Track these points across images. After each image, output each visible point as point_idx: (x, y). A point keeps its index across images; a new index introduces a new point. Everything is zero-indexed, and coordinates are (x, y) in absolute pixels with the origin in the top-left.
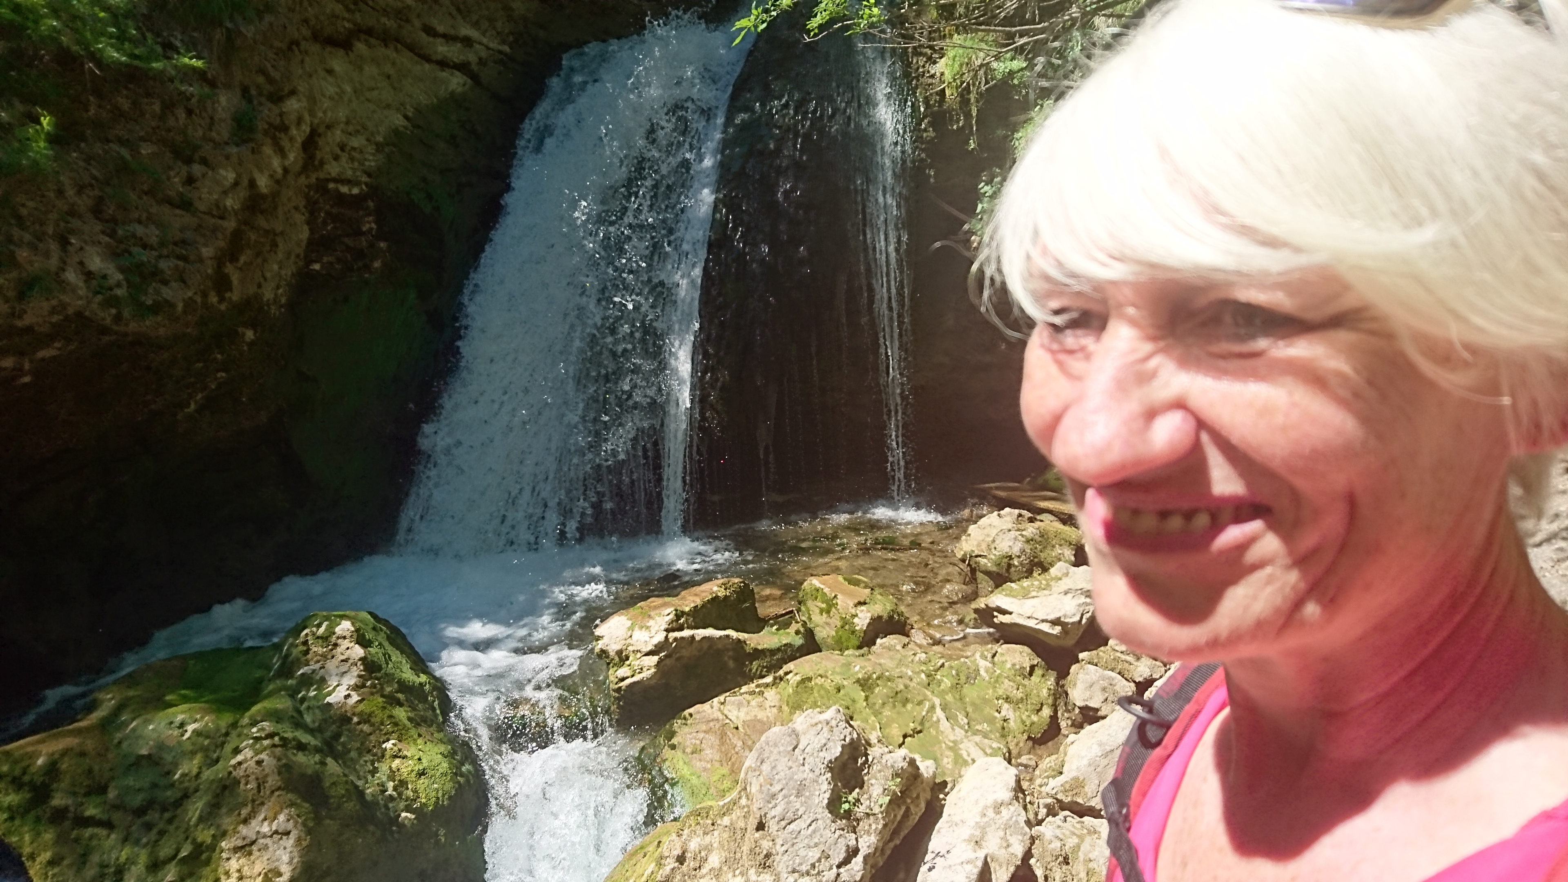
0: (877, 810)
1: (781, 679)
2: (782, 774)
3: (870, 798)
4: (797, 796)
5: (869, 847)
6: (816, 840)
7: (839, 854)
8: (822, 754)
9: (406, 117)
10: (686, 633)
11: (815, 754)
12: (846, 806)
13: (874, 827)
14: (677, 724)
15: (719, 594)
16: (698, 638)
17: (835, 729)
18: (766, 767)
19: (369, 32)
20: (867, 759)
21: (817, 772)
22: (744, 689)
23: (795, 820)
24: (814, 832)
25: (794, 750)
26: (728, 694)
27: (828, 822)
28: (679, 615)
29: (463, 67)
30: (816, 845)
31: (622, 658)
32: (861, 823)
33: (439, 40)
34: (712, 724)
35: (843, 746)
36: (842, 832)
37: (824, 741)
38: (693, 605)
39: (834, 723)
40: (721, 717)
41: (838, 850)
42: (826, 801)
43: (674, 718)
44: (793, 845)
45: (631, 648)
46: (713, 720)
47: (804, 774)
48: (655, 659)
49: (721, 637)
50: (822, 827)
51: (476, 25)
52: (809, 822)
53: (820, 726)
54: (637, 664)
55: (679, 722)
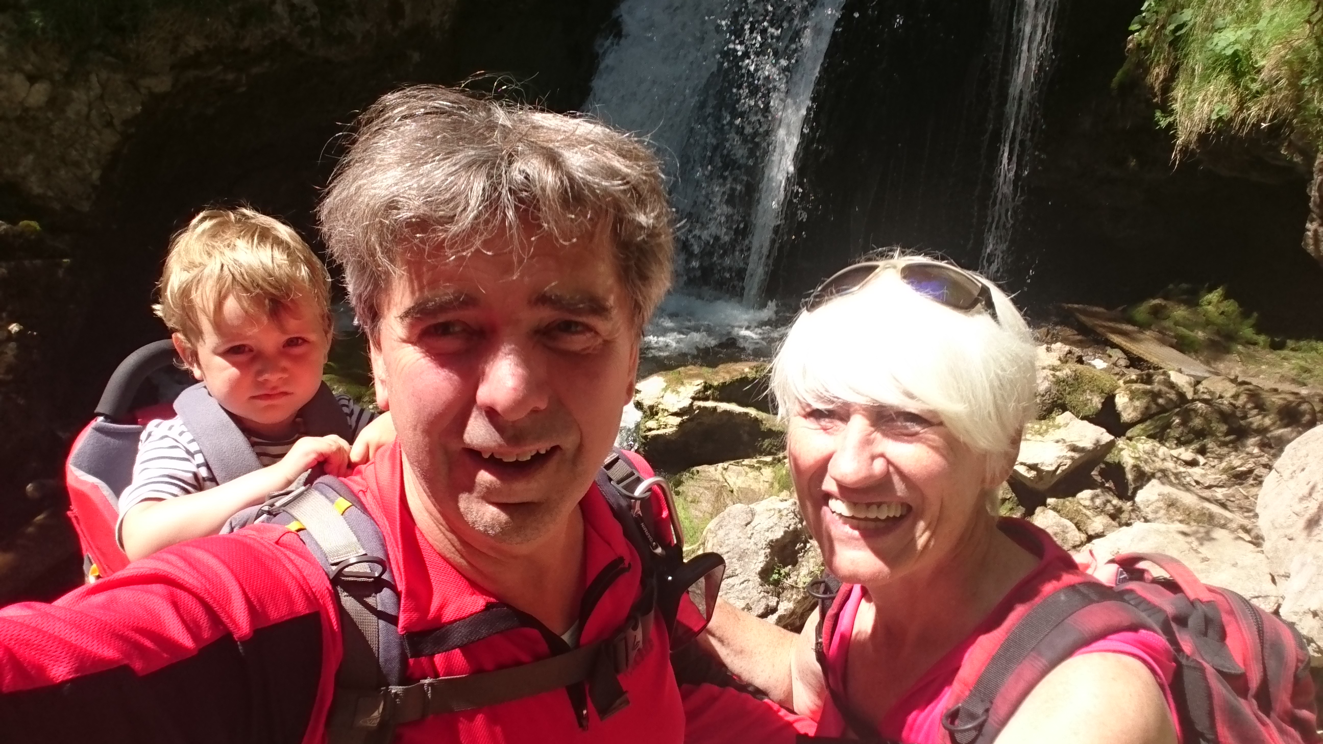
0: (801, 585)
2: (732, 541)
3: (798, 575)
4: (738, 560)
5: (785, 610)
6: (744, 595)
7: (759, 609)
8: (767, 534)
10: (710, 404)
11: (762, 533)
12: (776, 576)
13: (794, 597)
14: (686, 476)
15: (749, 376)
16: (719, 410)
17: (783, 518)
18: (721, 533)
20: (805, 546)
21: (760, 546)
22: (746, 461)
23: (732, 576)
24: (745, 589)
25: (747, 525)
26: (732, 462)
27: (757, 584)
28: (707, 387)
30: (744, 598)
31: (653, 412)
32: (786, 591)
34: (713, 483)
35: (785, 532)
36: (766, 594)
37: (772, 524)
38: (722, 381)
39: (785, 512)
40: (721, 479)
41: (759, 606)
42: (759, 569)
43: (684, 470)
44: (726, 593)
45: (661, 407)
46: (714, 480)
47: (750, 545)
48: (678, 420)
49: (740, 414)
50: (751, 587)
52: (742, 580)
53: (773, 512)
54: (663, 420)
55: (688, 474)
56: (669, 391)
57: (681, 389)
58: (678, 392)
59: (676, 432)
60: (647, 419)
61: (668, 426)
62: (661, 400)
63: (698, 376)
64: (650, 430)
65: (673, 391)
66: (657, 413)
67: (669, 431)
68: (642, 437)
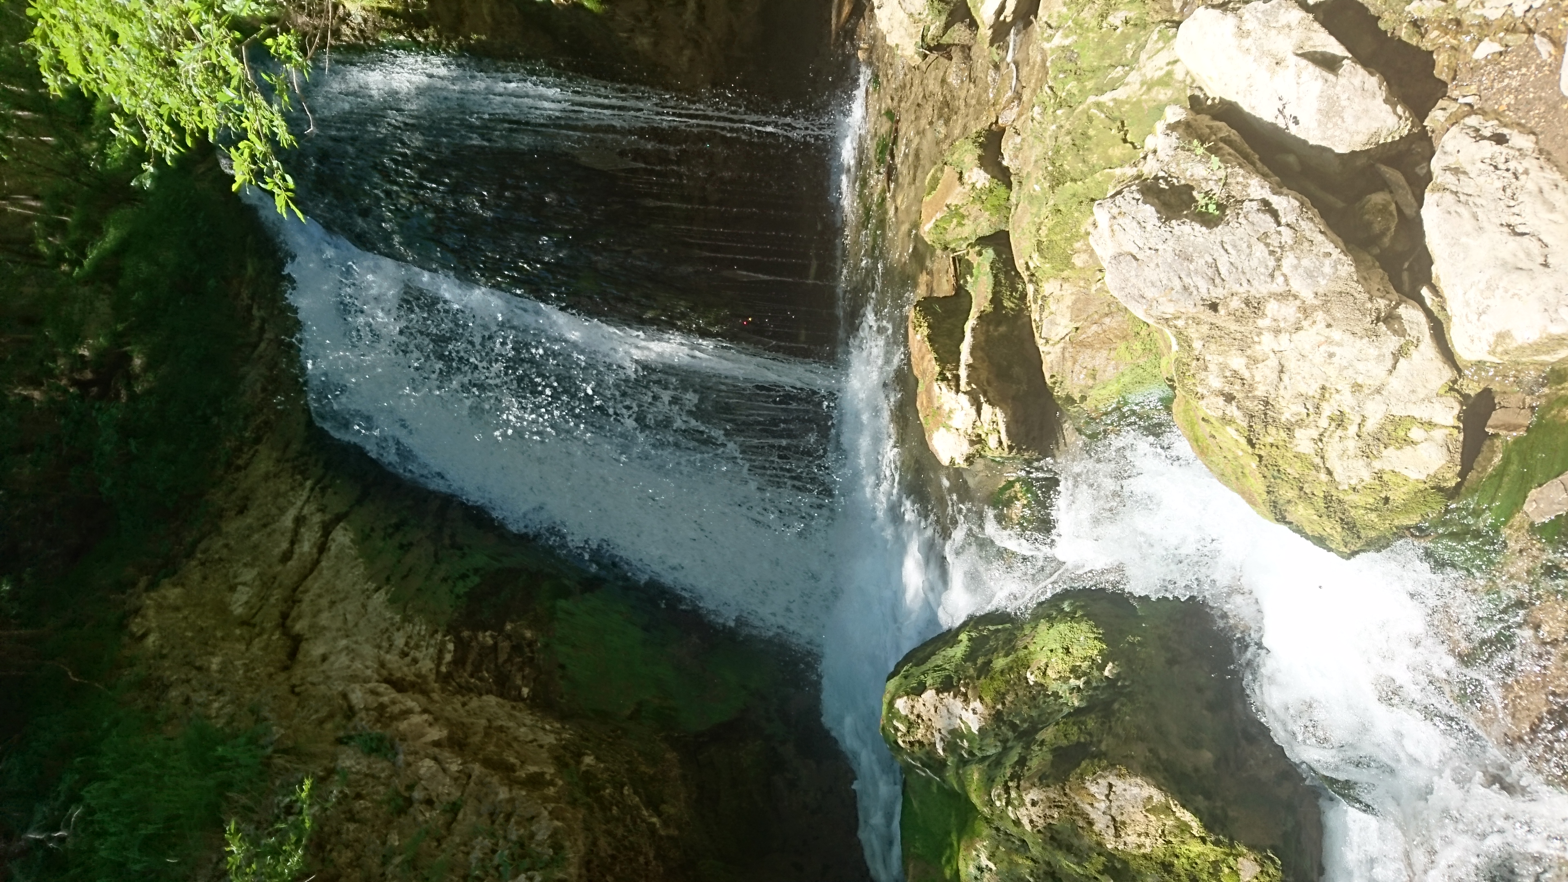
0: (1222, 173)
1: (1033, 275)
2: (1162, 276)
3: (1207, 180)
4: (1191, 262)
5: (1262, 187)
6: (1245, 246)
7: (1265, 222)
8: (1149, 227)
9: (377, 590)
10: (963, 373)
11: (1148, 235)
12: (1212, 208)
13: (1240, 179)
14: (1058, 392)
15: (926, 333)
16: (971, 361)
17: (1123, 210)
18: (1150, 293)
19: (285, 616)
20: (1162, 178)
21: (1168, 235)
22: (1035, 316)
23: (1216, 266)
24: (1235, 246)
25: (1137, 259)
26: (1037, 335)
27: (1227, 229)
28: (943, 378)
29: (327, 530)
30: (1250, 246)
31: (978, 440)
32: (1233, 193)
33: (297, 549)
34: (1067, 355)
35: (1145, 203)
36: (1241, 216)
37: (1135, 224)
38: (934, 362)
39: (1115, 211)
40: (1062, 345)
41: (1261, 223)
42: (1204, 229)
43: (1052, 394)
44: (1244, 273)
46: (1063, 354)
47: (1167, 251)
48: (986, 408)
49: (973, 337)
50: (1232, 237)
51: (282, 511)
52: (1222, 251)
53: (1116, 227)
54: (987, 427)
55: (1056, 389)
57: (946, 408)
59: (1001, 408)
60: (987, 447)
61: (995, 419)
62: (961, 432)
63: (929, 391)
64: (1000, 443)
65: (949, 418)
67: (1000, 418)
68: (1010, 453)
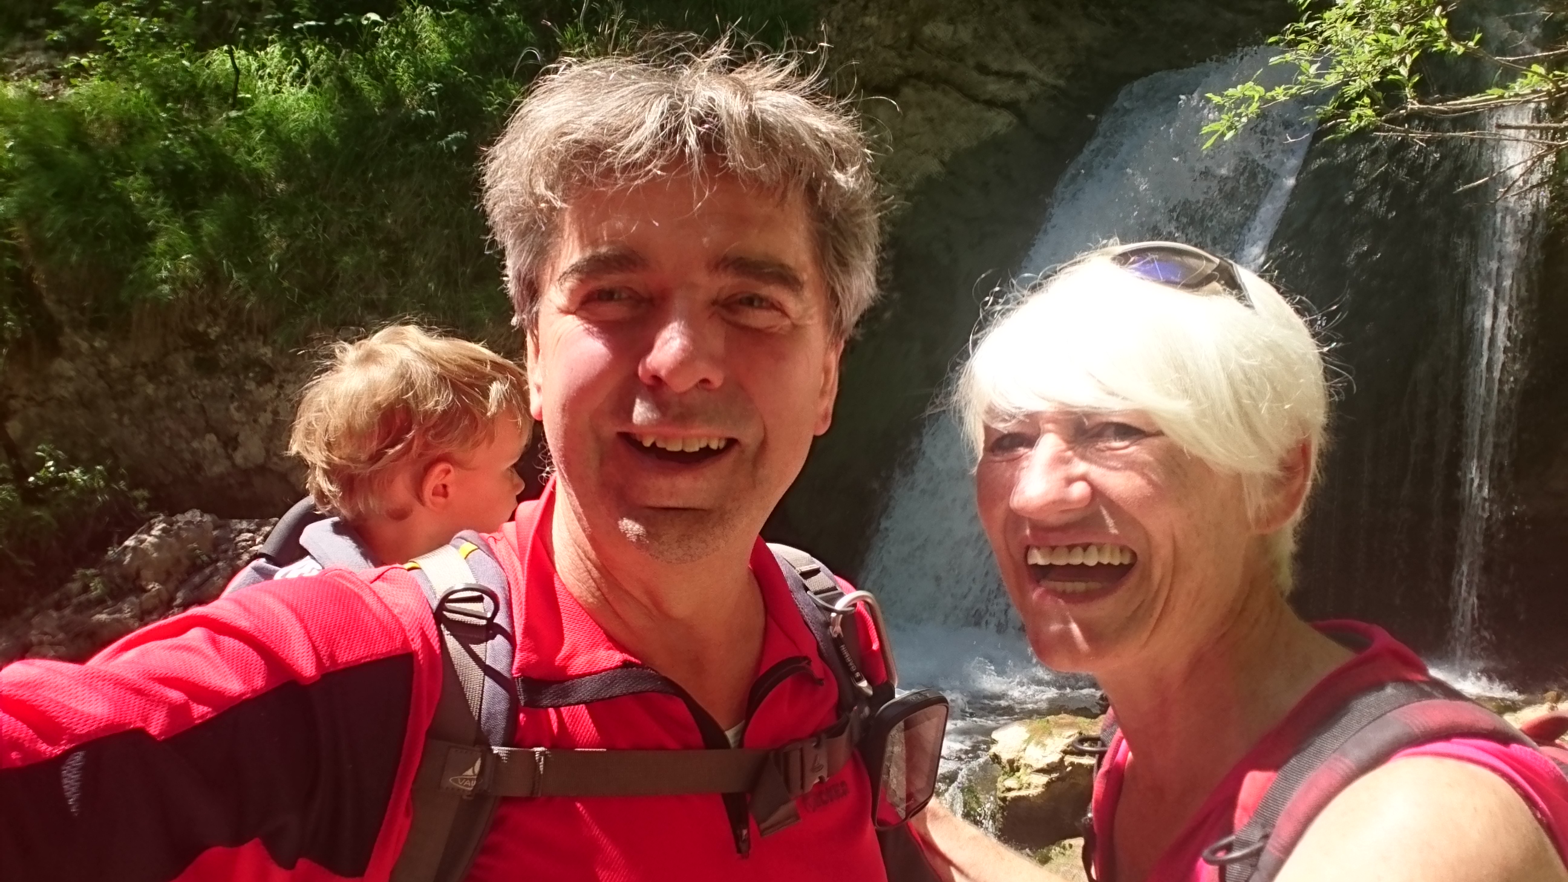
10: (1086, 761)
29: (1010, 106)
31: (1013, 768)
33: (991, 78)
45: (1023, 761)
51: (1033, 59)
54: (1025, 779)
55: (1058, 849)
56: (1032, 743)
57: (1048, 741)
58: (1044, 745)
59: (1043, 793)
60: (1006, 777)
61: (1032, 786)
62: (1021, 754)
63: (1071, 725)
64: (1009, 790)
65: (1038, 743)
66: (1018, 770)
67: (1033, 792)
68: (1000, 798)
